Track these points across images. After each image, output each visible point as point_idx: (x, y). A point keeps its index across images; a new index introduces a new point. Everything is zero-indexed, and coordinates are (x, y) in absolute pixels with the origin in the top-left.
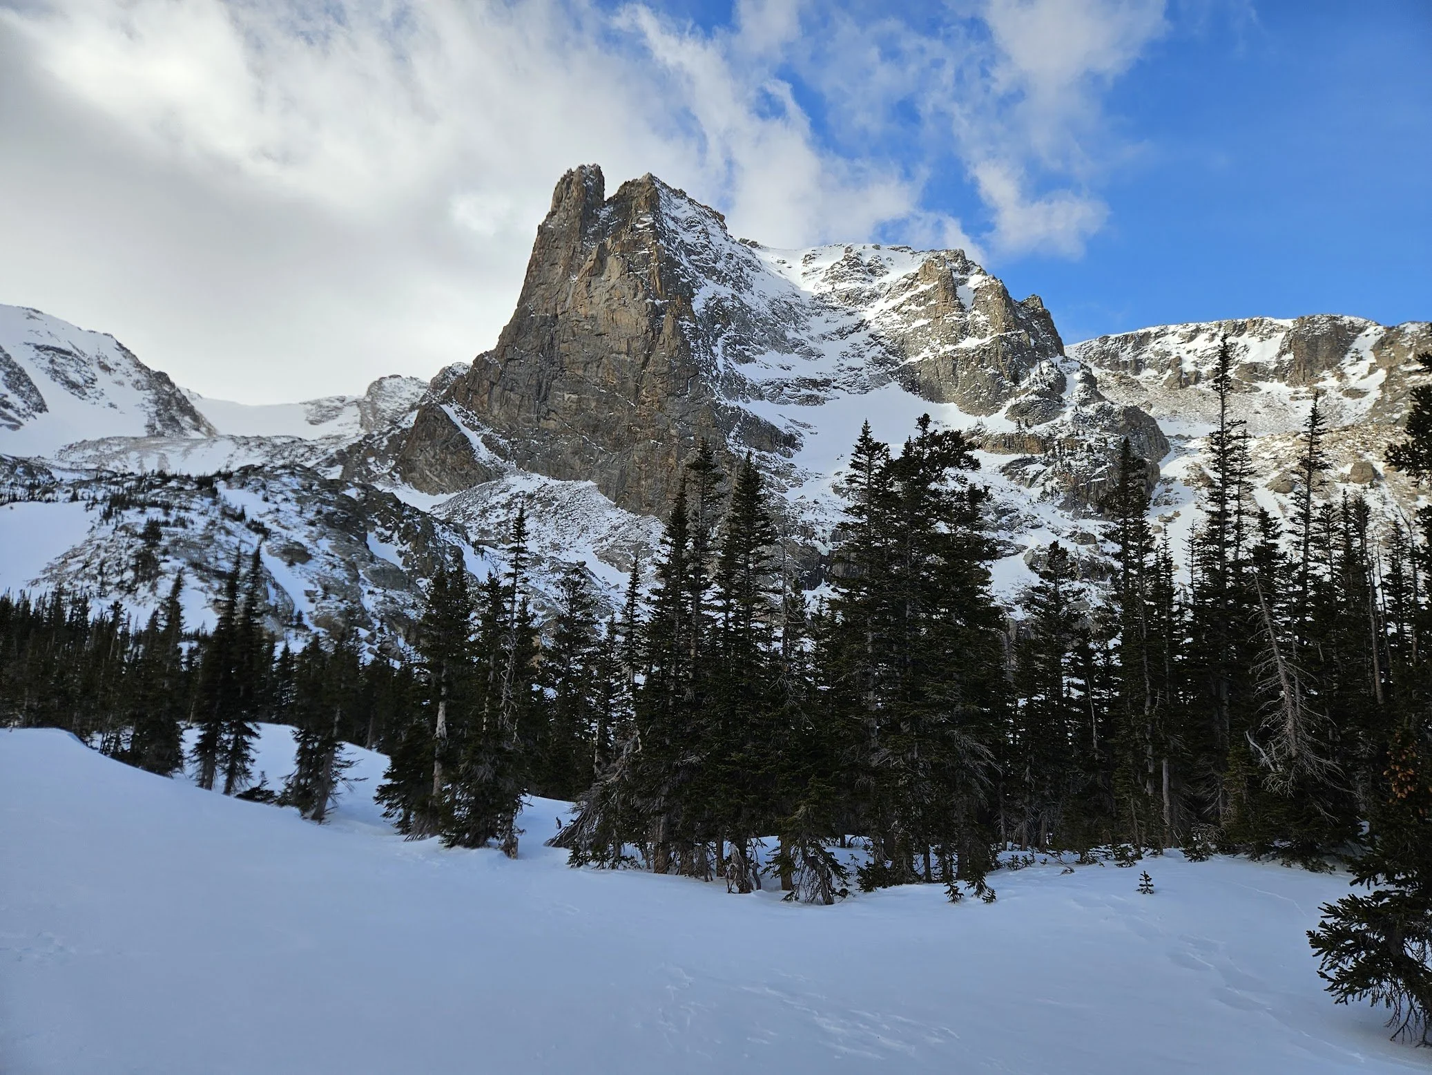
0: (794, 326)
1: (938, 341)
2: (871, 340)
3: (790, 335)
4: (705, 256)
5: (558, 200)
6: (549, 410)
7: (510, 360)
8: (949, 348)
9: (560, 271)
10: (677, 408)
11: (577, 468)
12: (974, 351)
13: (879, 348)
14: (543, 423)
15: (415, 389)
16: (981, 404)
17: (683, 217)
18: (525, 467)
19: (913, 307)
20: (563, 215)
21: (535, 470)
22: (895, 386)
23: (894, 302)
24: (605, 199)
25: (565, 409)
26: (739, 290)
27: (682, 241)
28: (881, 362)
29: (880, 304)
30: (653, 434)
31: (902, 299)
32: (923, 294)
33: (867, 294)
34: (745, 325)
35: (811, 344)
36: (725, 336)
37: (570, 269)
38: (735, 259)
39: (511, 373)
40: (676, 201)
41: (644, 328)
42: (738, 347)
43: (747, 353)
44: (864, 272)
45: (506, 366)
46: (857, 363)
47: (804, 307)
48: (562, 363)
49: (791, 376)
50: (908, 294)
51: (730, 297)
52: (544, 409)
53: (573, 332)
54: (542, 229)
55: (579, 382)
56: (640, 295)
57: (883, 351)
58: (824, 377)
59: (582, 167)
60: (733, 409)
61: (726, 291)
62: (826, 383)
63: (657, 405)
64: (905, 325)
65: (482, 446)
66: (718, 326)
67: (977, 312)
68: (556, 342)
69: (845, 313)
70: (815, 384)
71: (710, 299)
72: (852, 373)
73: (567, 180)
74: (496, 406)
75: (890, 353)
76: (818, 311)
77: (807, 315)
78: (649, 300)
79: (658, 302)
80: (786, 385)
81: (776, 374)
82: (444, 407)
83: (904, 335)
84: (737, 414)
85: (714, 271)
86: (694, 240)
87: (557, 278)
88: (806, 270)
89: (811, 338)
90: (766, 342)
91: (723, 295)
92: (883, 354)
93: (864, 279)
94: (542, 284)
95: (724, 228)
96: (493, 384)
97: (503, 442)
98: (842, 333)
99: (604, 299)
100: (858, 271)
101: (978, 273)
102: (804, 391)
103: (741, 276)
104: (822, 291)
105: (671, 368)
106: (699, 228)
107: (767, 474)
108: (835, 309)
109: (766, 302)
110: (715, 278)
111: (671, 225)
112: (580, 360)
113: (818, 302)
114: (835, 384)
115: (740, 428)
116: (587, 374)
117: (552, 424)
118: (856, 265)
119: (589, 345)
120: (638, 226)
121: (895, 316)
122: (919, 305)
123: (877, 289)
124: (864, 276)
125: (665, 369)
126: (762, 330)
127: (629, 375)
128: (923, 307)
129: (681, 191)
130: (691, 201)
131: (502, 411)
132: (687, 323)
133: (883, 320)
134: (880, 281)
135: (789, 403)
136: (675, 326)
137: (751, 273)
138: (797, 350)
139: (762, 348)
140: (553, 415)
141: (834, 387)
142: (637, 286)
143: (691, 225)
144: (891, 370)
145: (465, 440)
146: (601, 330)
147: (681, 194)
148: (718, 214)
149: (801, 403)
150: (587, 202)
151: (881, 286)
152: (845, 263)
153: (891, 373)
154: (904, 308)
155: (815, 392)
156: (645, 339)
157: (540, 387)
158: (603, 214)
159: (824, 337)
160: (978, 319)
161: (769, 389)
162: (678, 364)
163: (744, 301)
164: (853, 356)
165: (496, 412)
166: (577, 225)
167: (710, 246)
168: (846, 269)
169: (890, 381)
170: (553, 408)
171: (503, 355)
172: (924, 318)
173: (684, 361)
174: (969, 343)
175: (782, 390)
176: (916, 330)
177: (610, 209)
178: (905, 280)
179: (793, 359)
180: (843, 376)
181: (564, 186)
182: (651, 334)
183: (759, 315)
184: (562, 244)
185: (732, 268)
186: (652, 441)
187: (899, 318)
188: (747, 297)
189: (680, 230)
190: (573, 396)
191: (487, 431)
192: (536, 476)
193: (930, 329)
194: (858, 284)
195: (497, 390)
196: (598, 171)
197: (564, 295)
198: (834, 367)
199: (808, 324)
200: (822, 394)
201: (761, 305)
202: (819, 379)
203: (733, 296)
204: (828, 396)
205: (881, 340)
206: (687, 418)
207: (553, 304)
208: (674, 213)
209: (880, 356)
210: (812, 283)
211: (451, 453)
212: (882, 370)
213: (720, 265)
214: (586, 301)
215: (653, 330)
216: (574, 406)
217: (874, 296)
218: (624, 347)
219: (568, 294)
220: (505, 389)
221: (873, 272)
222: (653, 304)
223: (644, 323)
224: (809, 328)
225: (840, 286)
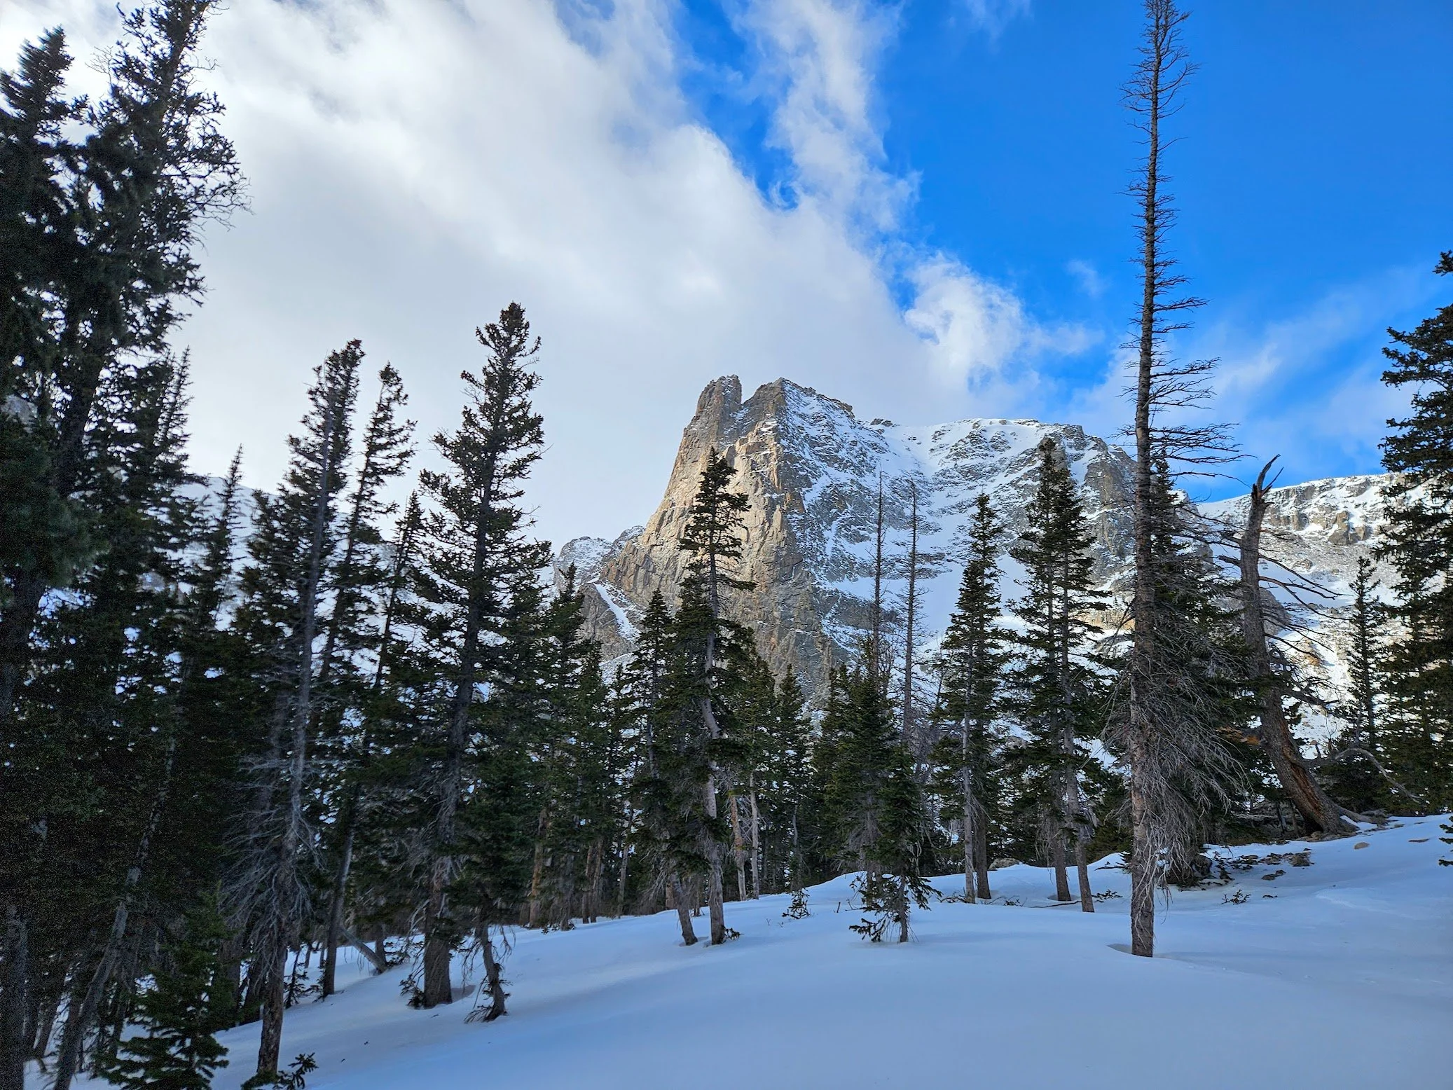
0: (913, 502)
3: (909, 510)
4: (827, 446)
5: (701, 407)
7: (653, 546)
10: (781, 592)
15: (601, 549)
17: (810, 413)
19: (1028, 482)
20: (705, 420)
22: (1009, 558)
23: (1013, 477)
24: (742, 402)
26: (860, 474)
27: (807, 435)
29: (1001, 479)
31: (1020, 474)
33: (988, 469)
34: (862, 506)
35: (930, 519)
36: (840, 519)
38: (859, 445)
39: (654, 557)
40: (805, 399)
41: (761, 519)
42: (853, 528)
43: (861, 533)
44: (987, 448)
45: (649, 551)
47: (927, 483)
49: (904, 552)
50: (1026, 469)
51: (849, 482)
54: (687, 432)
56: (761, 490)
57: (999, 523)
58: (939, 550)
59: (722, 378)
60: (831, 593)
61: (845, 476)
62: (940, 556)
63: (764, 590)
64: (1021, 499)
65: (627, 621)
66: (833, 511)
67: (1087, 488)
69: (965, 487)
70: (928, 558)
71: (828, 487)
72: (967, 547)
73: (710, 390)
74: (642, 584)
75: (1005, 526)
76: (940, 486)
77: (929, 490)
78: (767, 494)
79: (775, 495)
80: (899, 561)
82: (599, 587)
83: (1018, 508)
84: (834, 597)
85: (836, 459)
86: (819, 433)
88: (933, 446)
89: (931, 513)
90: (882, 520)
91: (843, 481)
92: (999, 527)
93: (986, 455)
94: (685, 477)
95: (851, 416)
96: (638, 567)
98: (960, 507)
100: (980, 448)
101: (1093, 448)
102: (917, 565)
103: (863, 460)
104: (945, 467)
105: (778, 557)
106: (824, 422)
108: (956, 484)
109: (887, 482)
110: (836, 465)
111: (798, 421)
113: (940, 478)
114: (948, 557)
115: (837, 609)
118: (979, 441)
120: (763, 429)
121: (1013, 491)
123: (998, 464)
124: (986, 452)
125: (773, 559)
129: (811, 389)
130: (820, 397)
133: (1001, 494)
134: (1002, 456)
135: (901, 576)
136: (783, 520)
137: (876, 455)
141: (948, 560)
142: (758, 482)
143: (817, 419)
144: (1005, 542)
145: (612, 616)
147: (810, 392)
148: (846, 405)
150: (726, 407)
151: (1002, 461)
152: (969, 439)
153: (1005, 545)
154: (1021, 483)
155: (928, 565)
156: (762, 528)
158: (739, 416)
159: (944, 511)
160: (1087, 494)
162: (784, 553)
163: (864, 484)
165: (641, 589)
166: (715, 428)
167: (834, 437)
168: (969, 446)
169: (1004, 552)
173: (789, 551)
175: (894, 565)
177: (745, 411)
178: (1024, 455)
180: (957, 550)
181: (708, 394)
182: (767, 525)
183: (878, 495)
184: (702, 444)
185: (855, 454)
187: (1015, 492)
188: (869, 481)
189: (807, 425)
191: (632, 608)
194: (980, 460)
195: (641, 572)
196: (736, 380)
198: (949, 542)
199: (929, 499)
200: (935, 567)
202: (933, 553)
203: (852, 481)
204: (941, 568)
206: (789, 602)
207: (690, 497)
208: (803, 410)
210: (937, 459)
211: (601, 628)
212: (997, 543)
213: (842, 454)
215: (769, 521)
217: (994, 470)
220: (648, 571)
221: (995, 448)
222: (772, 497)
223: (762, 515)
224: (929, 503)
225: (962, 462)
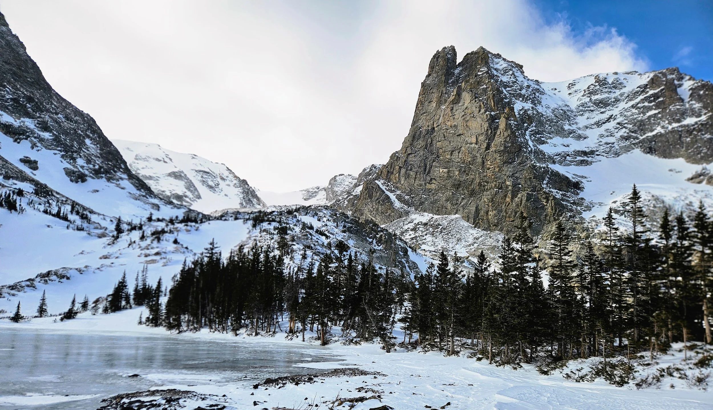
0: (568, 122)
1: (667, 122)
2: (618, 126)
3: (566, 127)
4: (515, 88)
5: (432, 67)
6: (431, 179)
7: (409, 154)
8: (675, 125)
9: (434, 105)
10: (510, 170)
11: (449, 208)
12: (693, 125)
13: (624, 130)
14: (428, 186)
15: (350, 180)
16: (702, 158)
17: (501, 68)
18: (419, 210)
19: (646, 104)
20: (435, 75)
21: (425, 211)
22: (637, 152)
23: (632, 103)
24: (457, 64)
25: (440, 177)
26: (535, 104)
27: (501, 81)
28: (627, 138)
29: (622, 105)
30: (495, 185)
31: (637, 100)
32: (653, 95)
33: (613, 100)
34: (540, 123)
35: (580, 132)
36: (530, 130)
37: (440, 103)
38: (531, 89)
39: (411, 161)
40: (496, 60)
41: (486, 128)
42: (537, 136)
43: (543, 139)
44: (610, 88)
45: (407, 158)
46: (611, 140)
47: (572, 111)
48: (438, 152)
49: (571, 150)
50: (642, 97)
51: (531, 108)
52: (429, 178)
53: (444, 135)
54: (423, 85)
55: (448, 162)
56: (483, 111)
57: (628, 131)
58: (590, 149)
59: (445, 48)
60: (544, 168)
61: (528, 105)
62: (592, 152)
63: (497, 170)
64: (642, 115)
65: (396, 200)
66: (526, 125)
67: (693, 102)
68: (434, 142)
69: (599, 112)
70: (585, 153)
71: (521, 110)
72: (608, 146)
73: (437, 56)
74: (403, 179)
75: (632, 132)
76: (581, 113)
77: (575, 116)
78: (488, 113)
79: (493, 113)
80: (568, 155)
81: (561, 149)
82: (376, 181)
83: (642, 121)
84: (546, 171)
85: (520, 95)
86: (508, 80)
87: (433, 108)
88: (570, 92)
89: (579, 129)
90: (553, 132)
91: (526, 108)
92: (628, 133)
93: (610, 92)
94: (424, 113)
95: (522, 72)
96: (400, 168)
97: (407, 197)
98: (598, 124)
99: (461, 116)
100: (606, 88)
101: (689, 80)
102: (579, 158)
103: (535, 97)
104: (583, 101)
105: (505, 147)
106: (511, 72)
107: (569, 204)
108: (592, 111)
109: (550, 110)
110: (521, 99)
111: (496, 72)
112: (449, 150)
113: (581, 108)
114: (598, 153)
115: (549, 178)
116: (452, 157)
117: (433, 186)
118: (603, 84)
119: (453, 141)
120: (479, 73)
121: (634, 111)
122: (650, 102)
123: (619, 97)
124: (610, 90)
125: (502, 148)
126: (550, 126)
127: (478, 155)
128: (653, 103)
129: (498, 54)
130: (504, 60)
131: (406, 182)
132: (512, 122)
133: (626, 114)
134: (621, 92)
135: (571, 165)
136: (506, 124)
137: (540, 96)
138: (571, 136)
139: (551, 136)
140: (434, 181)
141: (597, 155)
142: (480, 106)
143: (505, 71)
144: (634, 142)
145: (388, 197)
146: (461, 132)
147: (498, 56)
148: (519, 65)
149: (577, 165)
150: (448, 66)
151: (622, 95)
152: (597, 84)
153: (634, 144)
154: (640, 105)
155: (585, 158)
156: (487, 134)
157: (426, 167)
158: (457, 71)
159: (587, 127)
160: (694, 106)
161: (558, 158)
162: (510, 145)
163: (539, 111)
164: (607, 136)
165: (402, 182)
166: (443, 79)
167: (517, 82)
168: (598, 87)
169: (633, 149)
170: (433, 177)
171: (405, 152)
172: (655, 109)
173: (512, 143)
174: (690, 121)
175: (566, 158)
176: (649, 117)
177: (460, 69)
178: (639, 89)
179: (570, 140)
180: (602, 148)
181: (435, 60)
182: (490, 131)
183: (548, 117)
184: (435, 90)
185: (529, 93)
186: (495, 190)
187: (636, 111)
188: (540, 109)
189: (500, 75)
190: (445, 170)
191: (398, 192)
192: (426, 214)
193: (660, 115)
194: (606, 95)
195: (403, 171)
196: (453, 49)
197: (438, 116)
198: (596, 143)
199: (576, 121)
200: (590, 159)
201: (548, 112)
202: (587, 150)
203: (532, 107)
204: (594, 160)
205: (626, 125)
206: (516, 175)
207: (432, 122)
208: (496, 66)
209: (626, 135)
210: (576, 98)
211: (381, 205)
212: (628, 143)
213: (523, 92)
214: (451, 118)
215: (491, 129)
216: (446, 175)
217: (617, 100)
218: (474, 140)
219: (440, 116)
220: (407, 170)
221: (615, 87)
222: (491, 115)
223: (486, 125)
224: (576, 123)
225: (594, 98)
